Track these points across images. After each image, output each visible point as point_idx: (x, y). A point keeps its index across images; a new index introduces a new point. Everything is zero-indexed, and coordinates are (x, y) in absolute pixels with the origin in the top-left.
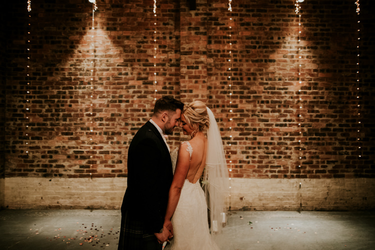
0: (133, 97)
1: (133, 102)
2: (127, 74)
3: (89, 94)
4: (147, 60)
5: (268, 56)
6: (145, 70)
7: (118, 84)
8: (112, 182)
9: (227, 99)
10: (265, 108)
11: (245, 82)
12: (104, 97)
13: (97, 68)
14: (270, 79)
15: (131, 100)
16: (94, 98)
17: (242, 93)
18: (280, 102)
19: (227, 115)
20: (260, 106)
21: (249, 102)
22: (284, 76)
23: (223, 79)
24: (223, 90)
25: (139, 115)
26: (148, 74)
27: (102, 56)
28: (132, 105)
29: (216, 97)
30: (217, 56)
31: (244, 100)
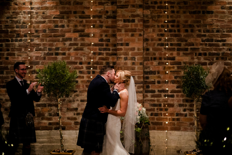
0: (69, 49)
1: (69, 54)
2: (63, 26)
3: (26, 47)
4: (83, 12)
5: (206, 8)
6: (82, 22)
7: (55, 36)
8: (49, 135)
9: (164, 51)
10: (202, 60)
11: (183, 34)
12: (40, 50)
13: (34, 20)
14: (208, 31)
15: (67, 52)
16: (31, 51)
17: (179, 45)
18: (218, 54)
19: (164, 68)
20: (198, 58)
21: (186, 55)
22: (223, 27)
23: (160, 31)
24: (160, 42)
25: (76, 68)
26: (84, 26)
27: (38, 8)
28: (68, 58)
29: (153, 49)
30: (154, 7)
31: (181, 53)
